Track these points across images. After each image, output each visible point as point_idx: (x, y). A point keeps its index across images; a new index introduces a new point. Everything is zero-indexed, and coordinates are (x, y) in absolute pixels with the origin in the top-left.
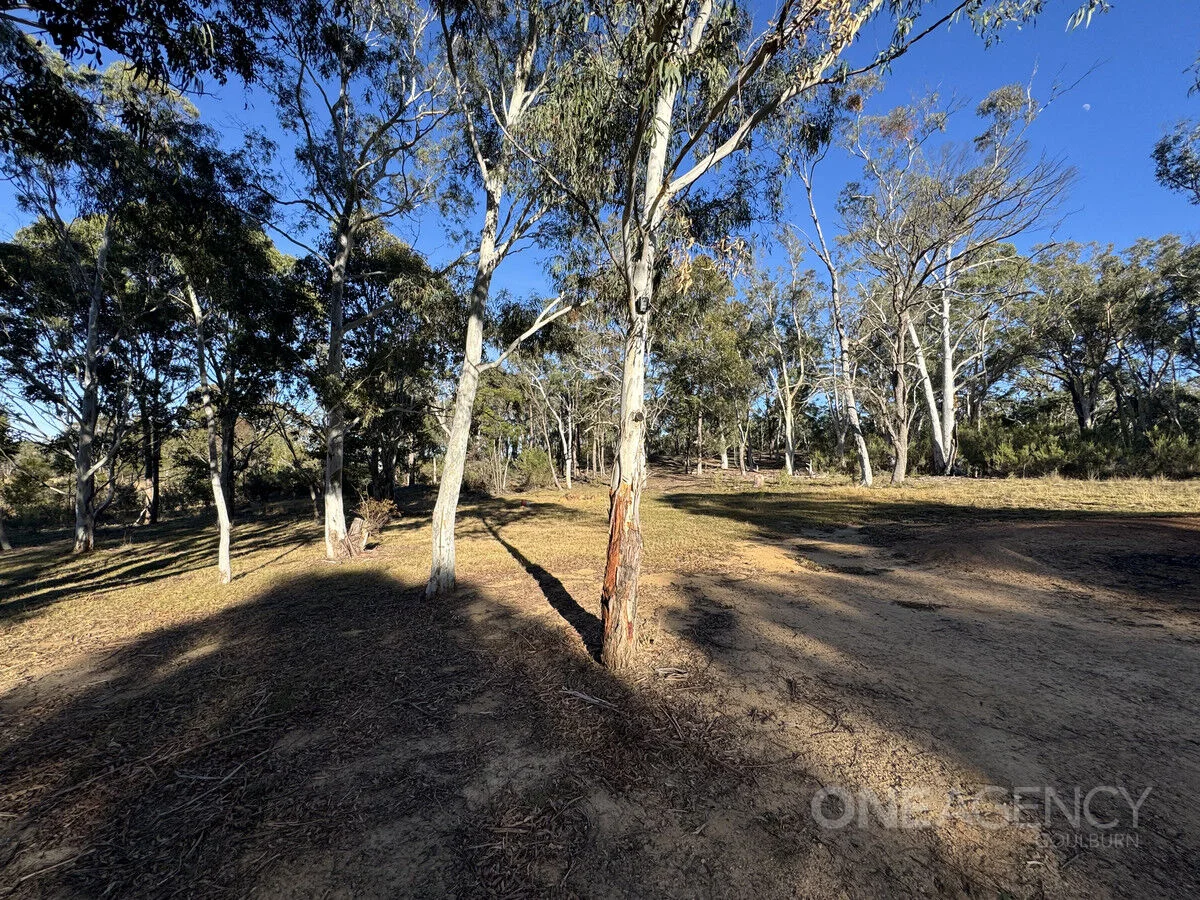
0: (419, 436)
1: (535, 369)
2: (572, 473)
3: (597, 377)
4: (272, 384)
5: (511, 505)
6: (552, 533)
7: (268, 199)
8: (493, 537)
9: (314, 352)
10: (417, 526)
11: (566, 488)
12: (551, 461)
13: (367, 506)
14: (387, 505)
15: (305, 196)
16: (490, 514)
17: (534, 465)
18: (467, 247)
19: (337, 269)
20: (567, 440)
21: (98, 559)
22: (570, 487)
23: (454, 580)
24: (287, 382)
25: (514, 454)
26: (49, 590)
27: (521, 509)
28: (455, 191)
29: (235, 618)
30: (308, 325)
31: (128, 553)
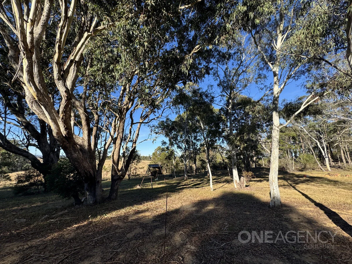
0: (257, 151)
1: (300, 123)
2: (330, 164)
3: (336, 121)
4: (216, 140)
5: (298, 176)
6: (325, 190)
7: (213, 98)
8: (293, 188)
9: (225, 131)
10: (261, 181)
11: (328, 170)
12: (316, 159)
13: (244, 173)
14: (250, 173)
15: (220, 94)
16: (289, 179)
17: (307, 160)
18: (266, 90)
19: (230, 109)
20: (324, 150)
21: (188, 182)
22: (330, 170)
23: (281, 202)
24: (219, 140)
25: (296, 157)
26: (182, 187)
27: (304, 178)
28: (260, 76)
29: (216, 201)
30: (223, 124)
31: (193, 181)
